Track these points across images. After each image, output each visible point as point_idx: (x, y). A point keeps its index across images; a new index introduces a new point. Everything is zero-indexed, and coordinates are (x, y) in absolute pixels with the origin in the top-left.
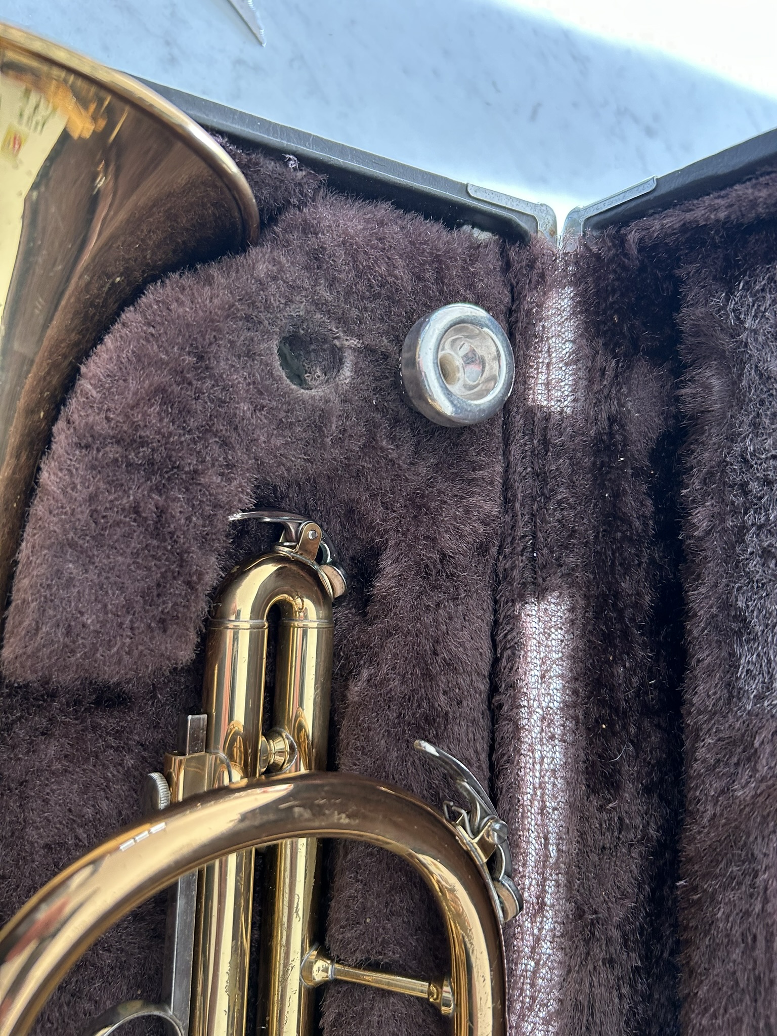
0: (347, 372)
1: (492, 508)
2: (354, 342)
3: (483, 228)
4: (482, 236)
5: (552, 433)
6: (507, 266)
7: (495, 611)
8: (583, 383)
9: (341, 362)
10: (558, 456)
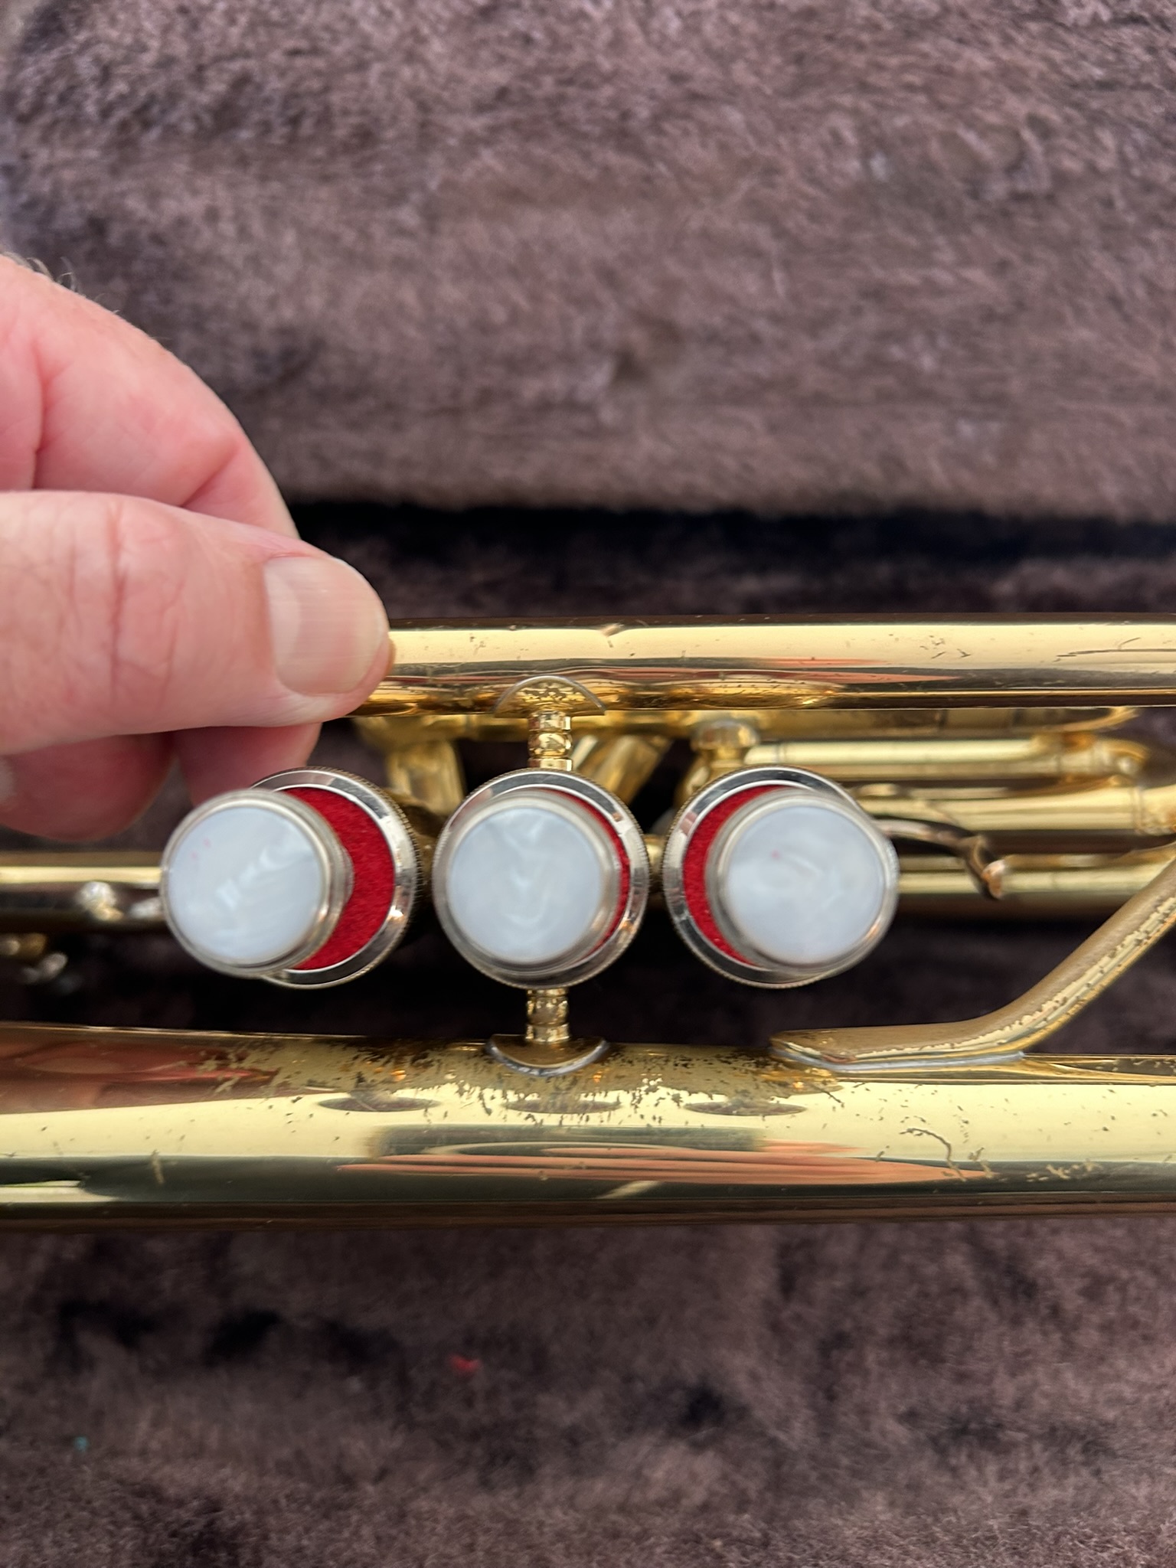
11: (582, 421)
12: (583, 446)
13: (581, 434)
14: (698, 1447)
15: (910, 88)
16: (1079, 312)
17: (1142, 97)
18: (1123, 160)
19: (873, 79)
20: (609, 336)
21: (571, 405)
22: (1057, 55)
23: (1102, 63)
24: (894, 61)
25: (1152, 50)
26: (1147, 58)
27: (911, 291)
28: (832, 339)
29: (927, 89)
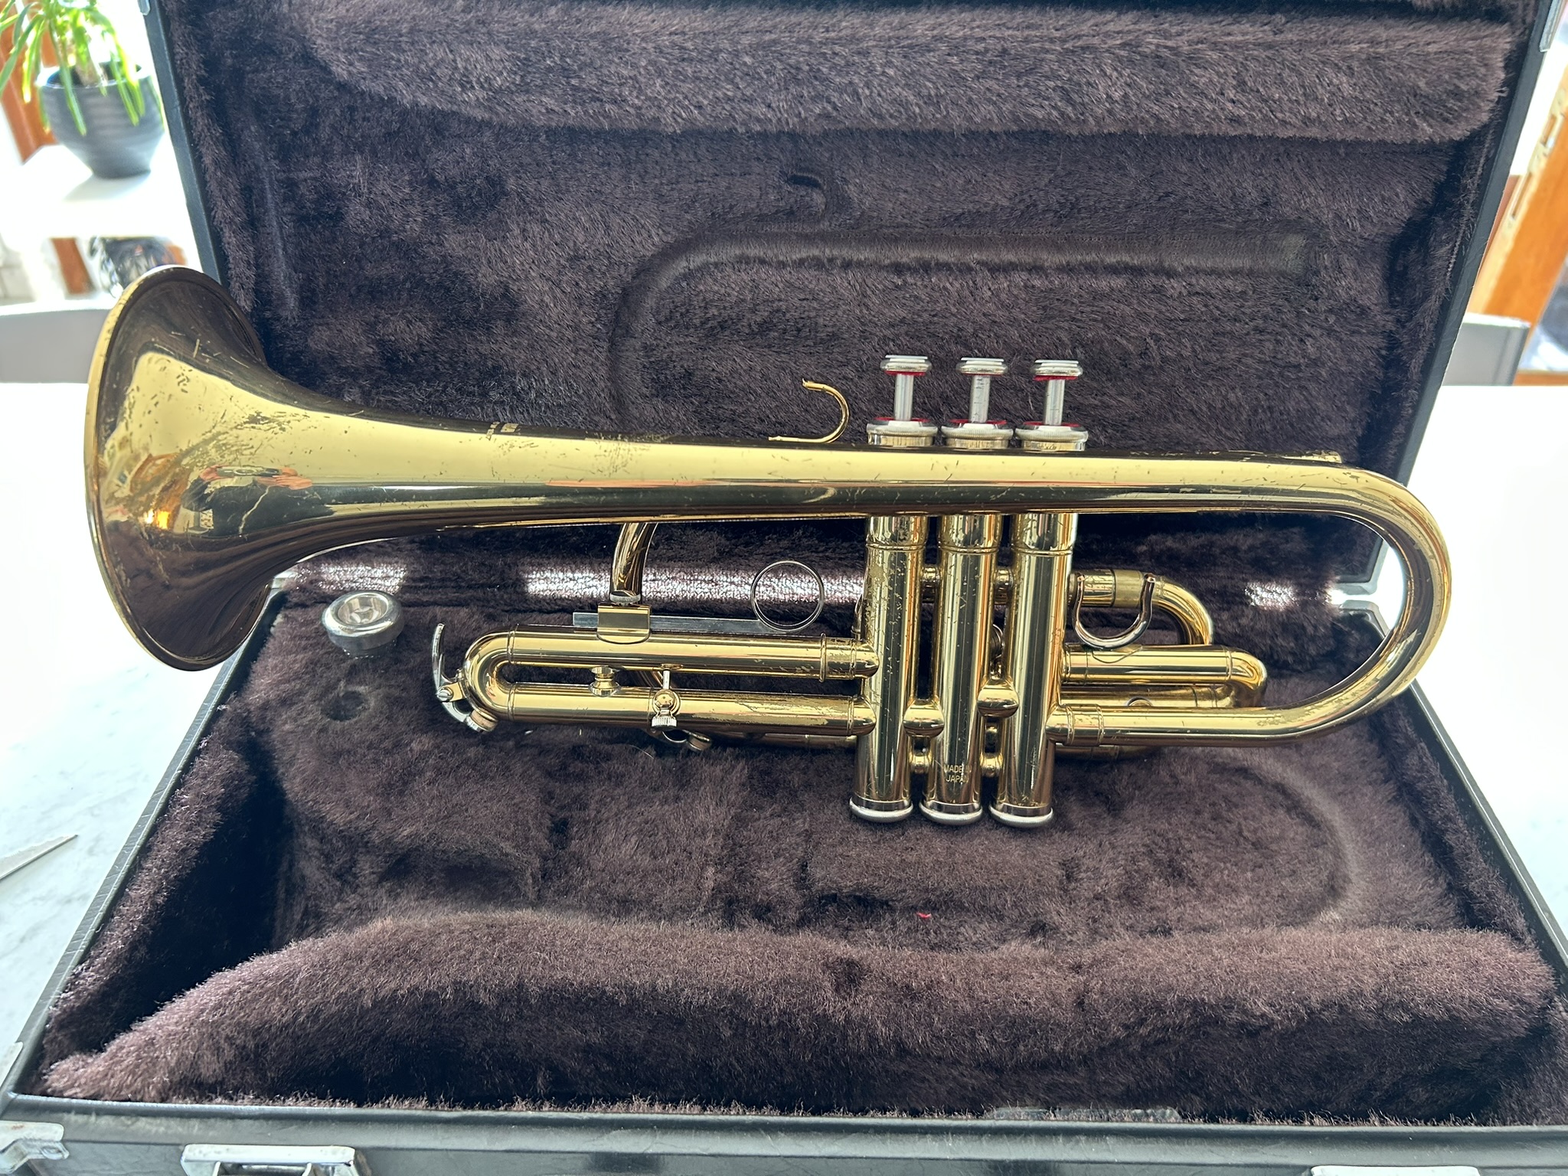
0: (361, 689)
1: (464, 612)
2: (342, 684)
3: (274, 619)
4: (279, 619)
5: (417, 575)
6: (303, 605)
7: (533, 611)
8: (387, 559)
9: (354, 693)
10: (431, 572)
14: (1036, 946)
15: (1095, 320)
16: (1175, 416)
17: (1203, 325)
18: (1194, 351)
19: (1078, 316)
22: (1164, 309)
23: (1182, 312)
24: (1088, 309)
25: (1206, 306)
26: (1203, 309)
29: (1102, 321)
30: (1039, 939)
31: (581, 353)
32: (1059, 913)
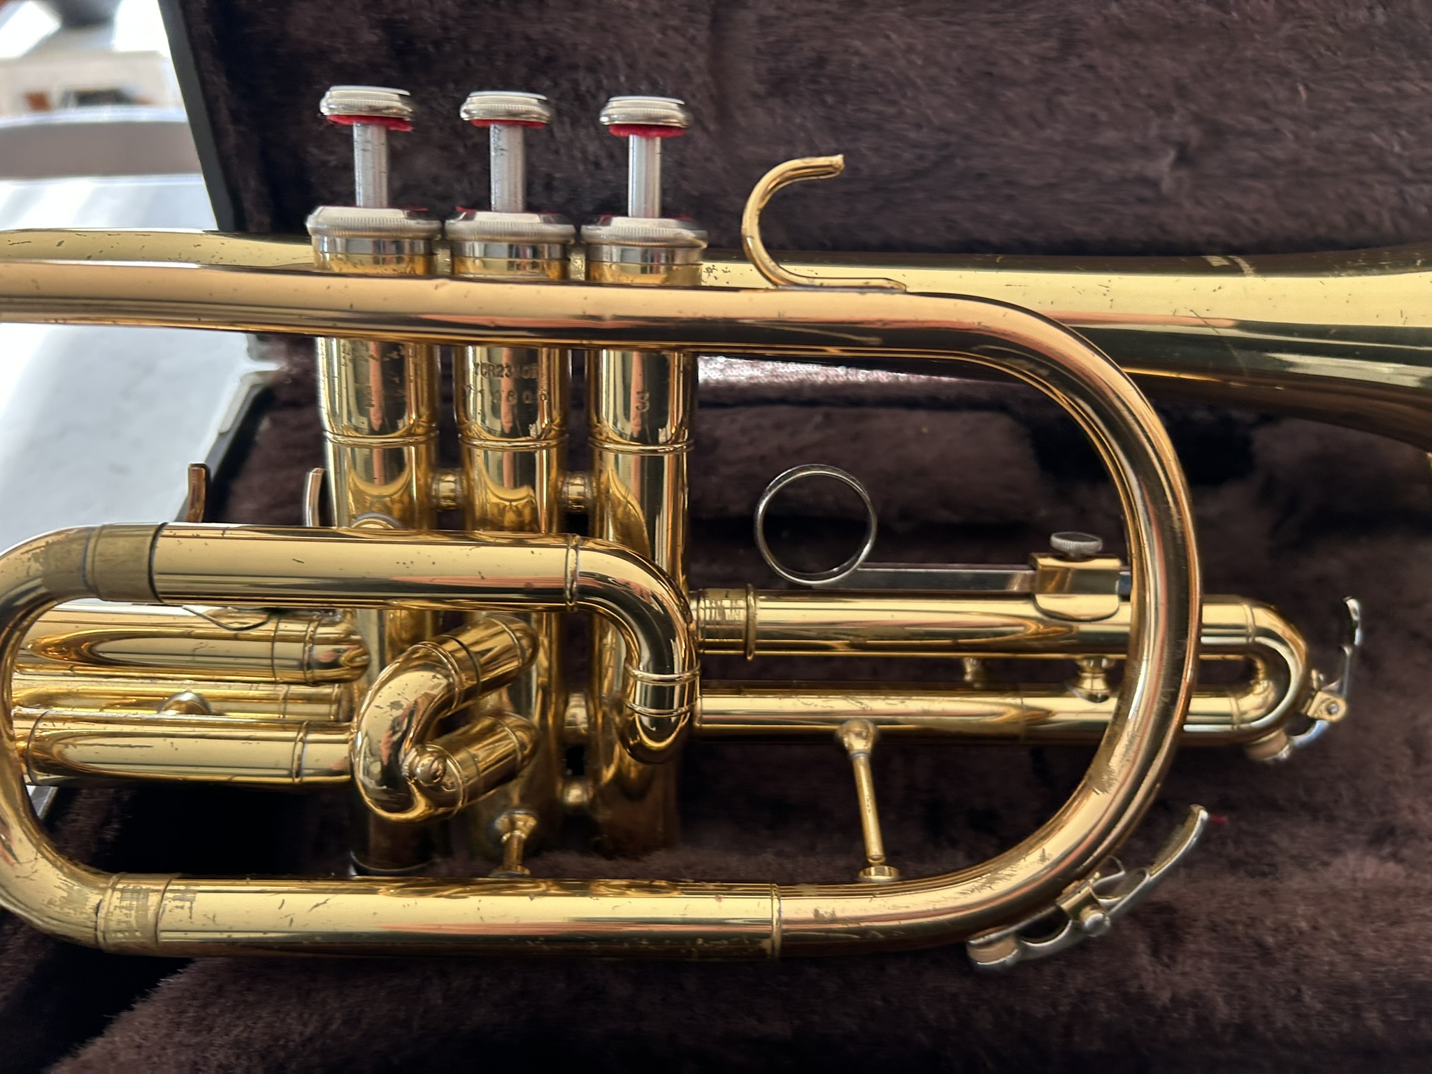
11: (1147, 193)
12: (1144, 210)
13: (1142, 200)
14: (1384, 859)
20: (1175, 133)
21: (1143, 180)
27: (1386, 97)
28: (1328, 132)
30: (1387, 850)
31: (670, 32)
32: (1414, 811)
